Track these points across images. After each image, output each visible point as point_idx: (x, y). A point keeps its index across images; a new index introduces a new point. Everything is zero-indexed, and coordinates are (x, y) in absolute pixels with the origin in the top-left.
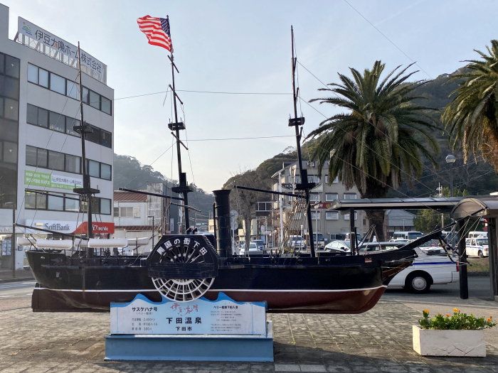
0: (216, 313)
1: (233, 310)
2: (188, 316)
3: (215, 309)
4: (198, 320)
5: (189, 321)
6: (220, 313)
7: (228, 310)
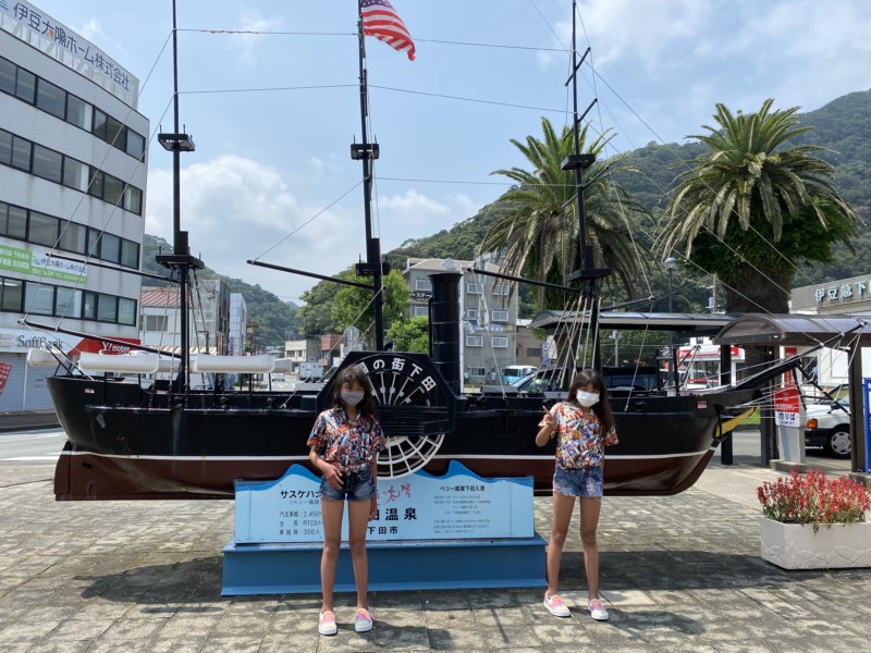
0: (444, 500)
1: (477, 493)
2: (392, 505)
3: (442, 493)
4: (410, 514)
5: (393, 515)
6: (452, 499)
7: (467, 493)
